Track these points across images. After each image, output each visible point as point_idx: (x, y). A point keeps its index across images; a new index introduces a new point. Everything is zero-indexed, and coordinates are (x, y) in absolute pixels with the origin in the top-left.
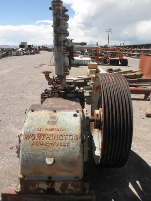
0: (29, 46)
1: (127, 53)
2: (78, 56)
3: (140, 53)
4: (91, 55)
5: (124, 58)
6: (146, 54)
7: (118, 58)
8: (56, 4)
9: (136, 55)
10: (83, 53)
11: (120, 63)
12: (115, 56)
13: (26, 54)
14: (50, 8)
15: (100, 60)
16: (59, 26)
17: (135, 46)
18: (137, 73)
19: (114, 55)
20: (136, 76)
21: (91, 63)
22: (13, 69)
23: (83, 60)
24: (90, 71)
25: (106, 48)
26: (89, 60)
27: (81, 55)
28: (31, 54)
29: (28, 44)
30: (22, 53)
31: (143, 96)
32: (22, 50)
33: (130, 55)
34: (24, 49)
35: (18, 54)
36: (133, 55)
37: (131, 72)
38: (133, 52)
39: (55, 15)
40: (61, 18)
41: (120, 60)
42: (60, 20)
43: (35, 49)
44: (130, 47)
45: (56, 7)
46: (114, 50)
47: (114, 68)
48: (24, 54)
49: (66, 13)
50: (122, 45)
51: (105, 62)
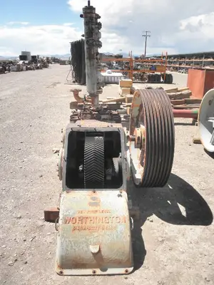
0: (34, 57)
1: (172, 65)
2: (105, 71)
3: (190, 65)
4: (123, 69)
5: (168, 72)
6: (198, 67)
7: (159, 73)
8: (88, 11)
9: (183, 68)
10: (110, 66)
11: (162, 80)
12: (155, 70)
13: (30, 69)
14: (81, 16)
15: (134, 76)
16: (92, 37)
17: (182, 57)
18: (183, 92)
19: (153, 69)
20: (182, 96)
21: (124, 80)
22: (18, 89)
23: (111, 77)
24: (123, 90)
25: (143, 59)
26: (121, 77)
27: (109, 69)
28: (38, 68)
29: (32, 55)
30: (25, 67)
31: (190, 120)
32: (24, 63)
33: (176, 69)
34: (27, 62)
35: (19, 69)
36: (180, 68)
37: (176, 90)
38: (180, 64)
39: (87, 24)
40: (93, 26)
41: (163, 75)
42: (93, 29)
43: (42, 61)
44: (175, 57)
45: (89, 15)
46: (154, 62)
47: (154, 86)
48: (27, 69)
49: (99, 20)
50: (165, 54)
51: (141, 79)
